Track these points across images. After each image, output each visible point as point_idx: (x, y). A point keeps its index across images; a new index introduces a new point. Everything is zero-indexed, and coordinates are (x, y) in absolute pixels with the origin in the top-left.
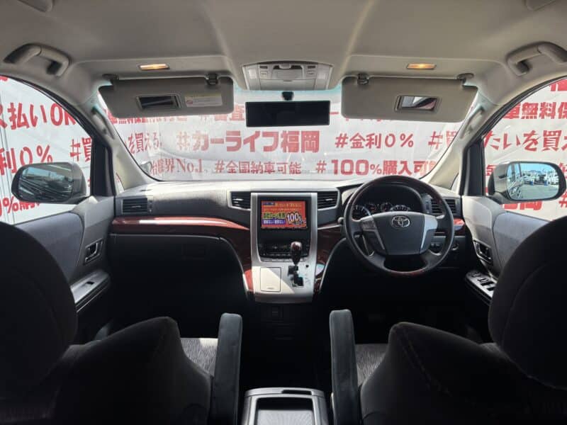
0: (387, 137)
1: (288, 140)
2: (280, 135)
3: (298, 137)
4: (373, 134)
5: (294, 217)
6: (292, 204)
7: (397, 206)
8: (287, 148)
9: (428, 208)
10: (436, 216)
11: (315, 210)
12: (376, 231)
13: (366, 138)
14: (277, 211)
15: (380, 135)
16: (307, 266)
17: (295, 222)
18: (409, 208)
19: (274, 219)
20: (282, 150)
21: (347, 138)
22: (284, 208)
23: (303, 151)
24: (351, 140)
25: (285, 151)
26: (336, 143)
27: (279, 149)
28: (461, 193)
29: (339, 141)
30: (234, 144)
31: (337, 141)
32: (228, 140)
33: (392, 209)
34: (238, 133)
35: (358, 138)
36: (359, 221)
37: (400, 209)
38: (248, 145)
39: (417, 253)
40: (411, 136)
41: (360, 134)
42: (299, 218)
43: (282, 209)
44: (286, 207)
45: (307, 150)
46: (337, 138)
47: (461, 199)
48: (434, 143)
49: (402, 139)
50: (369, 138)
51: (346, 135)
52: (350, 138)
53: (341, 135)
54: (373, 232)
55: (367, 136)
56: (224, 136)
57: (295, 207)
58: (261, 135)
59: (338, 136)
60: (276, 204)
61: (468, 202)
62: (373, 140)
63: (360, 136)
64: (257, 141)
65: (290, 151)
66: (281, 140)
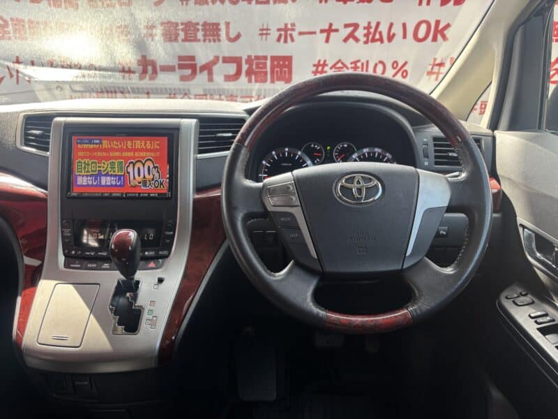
0: (376, 65)
1: (254, 67)
2: (244, 62)
3: (265, 64)
4: (359, 61)
5: (144, 171)
6: (139, 143)
7: (366, 150)
8: (253, 78)
9: (426, 156)
10: (445, 172)
11: (190, 157)
12: (298, 213)
13: (349, 66)
14: (107, 158)
15: (367, 62)
16: (161, 281)
17: (145, 183)
18: (388, 155)
19: (100, 174)
20: (246, 79)
21: (327, 65)
22: (121, 150)
23: (272, 81)
24: (331, 68)
25: (250, 81)
26: (313, 72)
27: (243, 78)
28: (494, 125)
29: (317, 69)
30: (188, 72)
31: (314, 69)
32: (181, 67)
33: (355, 156)
34: (193, 58)
35: (340, 65)
36: (260, 185)
37: (371, 158)
38: (206, 72)
39: (397, 267)
40: (406, 63)
41: (344, 61)
42: (154, 172)
43: (117, 154)
44: (128, 150)
45: (277, 80)
46: (314, 65)
47: (494, 138)
48: (434, 73)
49: (394, 68)
50: (353, 65)
51: (325, 61)
52: (330, 65)
53: (319, 61)
54: (291, 215)
55: (351, 63)
56: (175, 62)
57: (147, 150)
58: (221, 59)
59: (316, 63)
60: (105, 144)
61: (508, 143)
62: (358, 68)
63: (342, 63)
64: (215, 68)
65: (256, 81)
66: (245, 67)
